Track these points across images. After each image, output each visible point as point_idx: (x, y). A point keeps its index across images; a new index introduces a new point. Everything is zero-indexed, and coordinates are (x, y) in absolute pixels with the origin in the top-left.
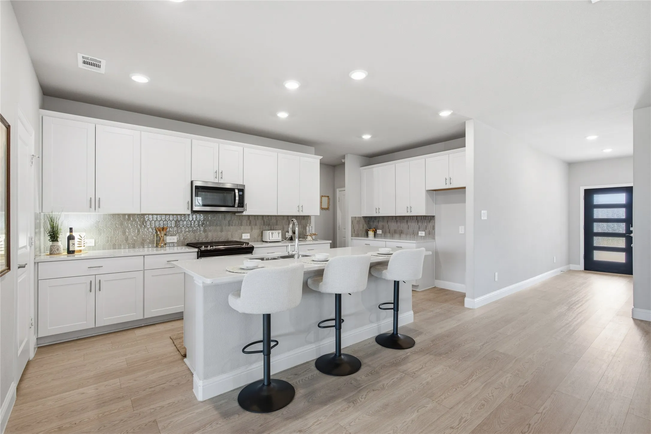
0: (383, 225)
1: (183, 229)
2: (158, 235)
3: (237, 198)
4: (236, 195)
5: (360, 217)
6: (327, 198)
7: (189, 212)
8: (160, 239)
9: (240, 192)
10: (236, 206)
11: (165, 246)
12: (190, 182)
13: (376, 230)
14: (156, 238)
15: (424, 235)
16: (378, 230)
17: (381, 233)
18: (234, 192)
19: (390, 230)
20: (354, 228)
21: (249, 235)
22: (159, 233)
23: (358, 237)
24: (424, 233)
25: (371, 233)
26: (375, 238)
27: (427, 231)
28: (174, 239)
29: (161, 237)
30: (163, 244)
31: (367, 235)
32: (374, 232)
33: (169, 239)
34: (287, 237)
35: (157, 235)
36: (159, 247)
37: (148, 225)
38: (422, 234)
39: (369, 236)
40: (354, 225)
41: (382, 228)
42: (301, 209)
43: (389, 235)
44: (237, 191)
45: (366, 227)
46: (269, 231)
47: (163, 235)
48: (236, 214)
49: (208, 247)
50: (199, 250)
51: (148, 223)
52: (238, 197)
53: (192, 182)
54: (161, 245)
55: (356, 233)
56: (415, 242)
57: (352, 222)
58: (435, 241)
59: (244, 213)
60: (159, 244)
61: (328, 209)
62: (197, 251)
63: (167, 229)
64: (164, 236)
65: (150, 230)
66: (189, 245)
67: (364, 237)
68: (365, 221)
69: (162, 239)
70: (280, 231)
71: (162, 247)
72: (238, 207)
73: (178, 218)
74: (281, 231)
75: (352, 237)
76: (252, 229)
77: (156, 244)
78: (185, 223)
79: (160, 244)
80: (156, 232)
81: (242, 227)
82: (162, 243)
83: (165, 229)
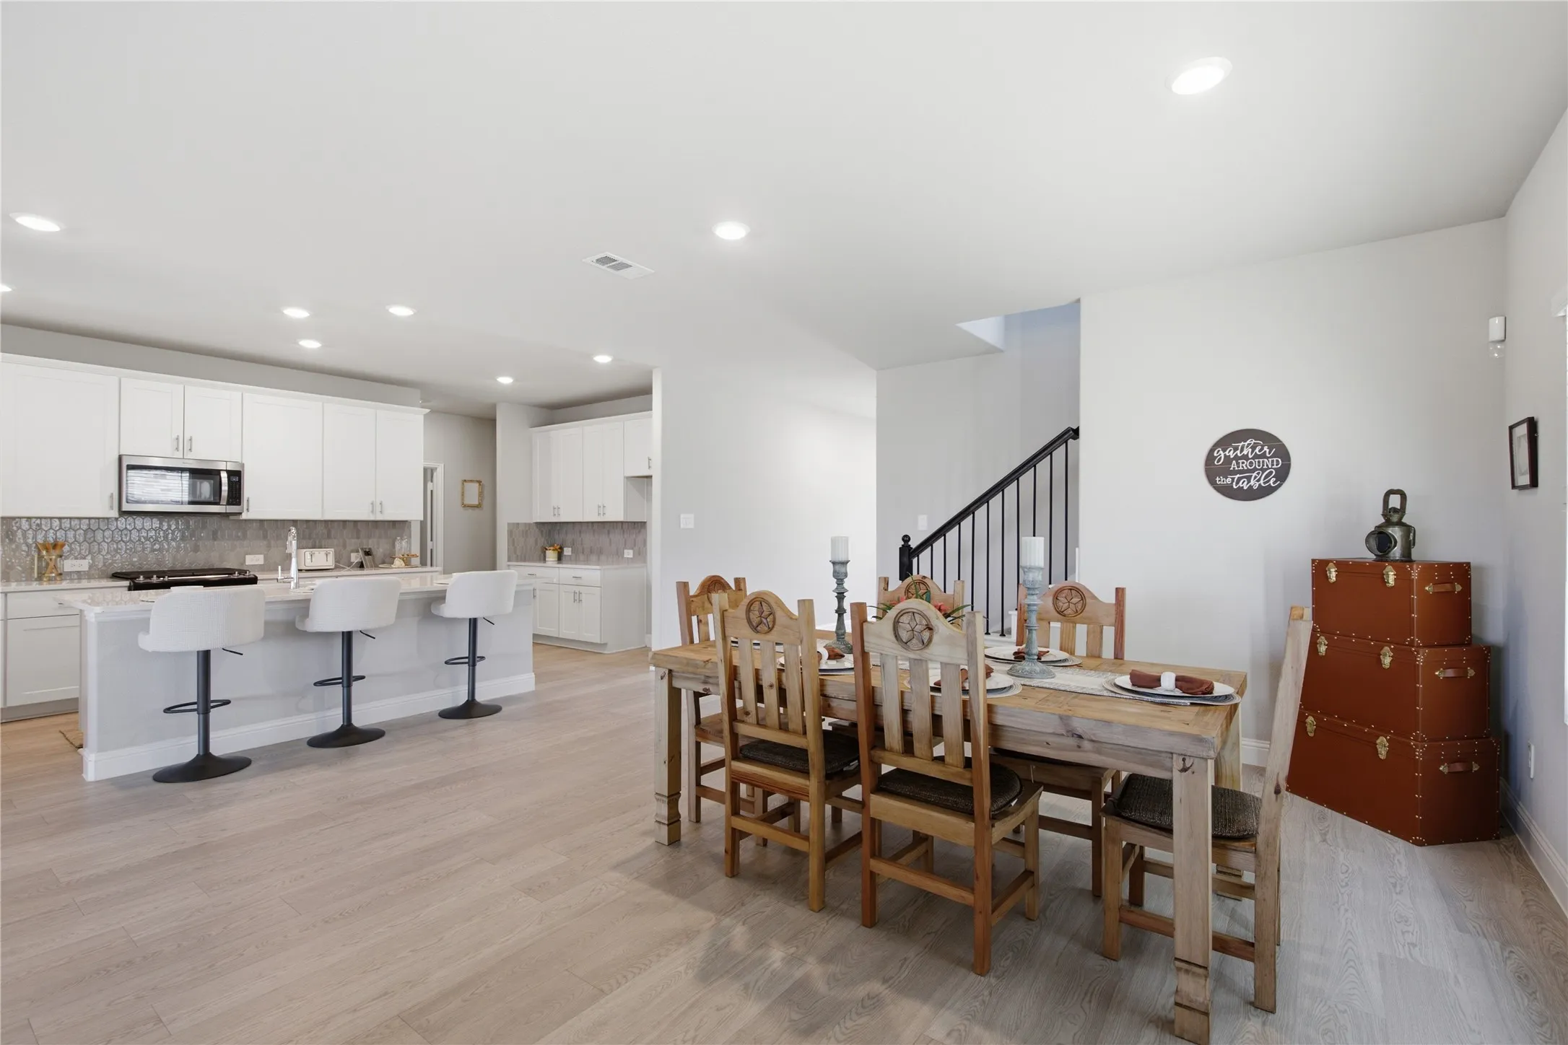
0: (573, 540)
1: (105, 546)
2: (43, 557)
3: (225, 488)
4: (223, 482)
5: (530, 524)
6: (477, 485)
7: (115, 514)
8: (48, 564)
9: (232, 477)
10: (224, 501)
11: (58, 578)
12: (117, 457)
13: (561, 548)
14: (38, 563)
15: (631, 556)
16: (565, 549)
17: (570, 554)
18: (218, 477)
19: (583, 549)
20: (513, 545)
21: (261, 557)
22: (44, 553)
23: (525, 561)
24: (631, 552)
25: (552, 556)
26: (558, 563)
27: (636, 548)
28: (84, 565)
29: (49, 561)
30: (53, 575)
31: (543, 559)
32: (556, 552)
33: (69, 565)
34: (352, 561)
35: (40, 557)
36: (45, 579)
37: (19, 539)
38: (629, 554)
39: (547, 559)
40: (514, 539)
41: (572, 545)
42: (378, 509)
43: (582, 557)
44: (224, 476)
45: (541, 541)
46: (305, 550)
47: (54, 557)
48: (231, 517)
49: (152, 577)
50: (132, 584)
51: (19, 533)
52: (227, 485)
53: (120, 458)
54: (49, 577)
55: (519, 553)
56: (598, 567)
57: (510, 533)
58: (647, 566)
59: (244, 516)
60: (44, 574)
61: (478, 506)
62: (128, 585)
63: (63, 546)
64: (56, 560)
65: (25, 548)
66: (117, 576)
67: (540, 561)
68: (542, 532)
69: (52, 564)
70: (331, 551)
71: (52, 580)
72: (229, 503)
73: (93, 526)
74: (333, 550)
75: (509, 560)
76: (269, 546)
77: (38, 574)
78: (107, 533)
79: (46, 575)
80: (39, 552)
81: (245, 543)
82: (52, 573)
83: (59, 547)
